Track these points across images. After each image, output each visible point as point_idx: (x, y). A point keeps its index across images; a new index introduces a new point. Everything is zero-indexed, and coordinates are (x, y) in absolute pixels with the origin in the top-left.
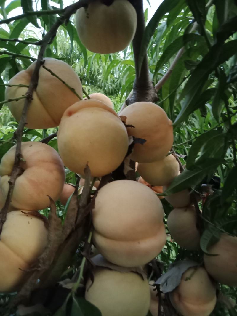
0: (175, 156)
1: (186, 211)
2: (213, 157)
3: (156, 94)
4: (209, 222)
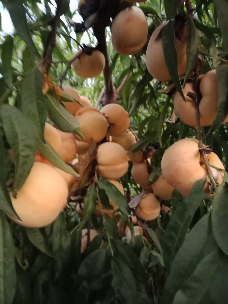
0: (132, 132)
1: (141, 164)
2: (153, 130)
3: (118, 96)
4: (154, 167)
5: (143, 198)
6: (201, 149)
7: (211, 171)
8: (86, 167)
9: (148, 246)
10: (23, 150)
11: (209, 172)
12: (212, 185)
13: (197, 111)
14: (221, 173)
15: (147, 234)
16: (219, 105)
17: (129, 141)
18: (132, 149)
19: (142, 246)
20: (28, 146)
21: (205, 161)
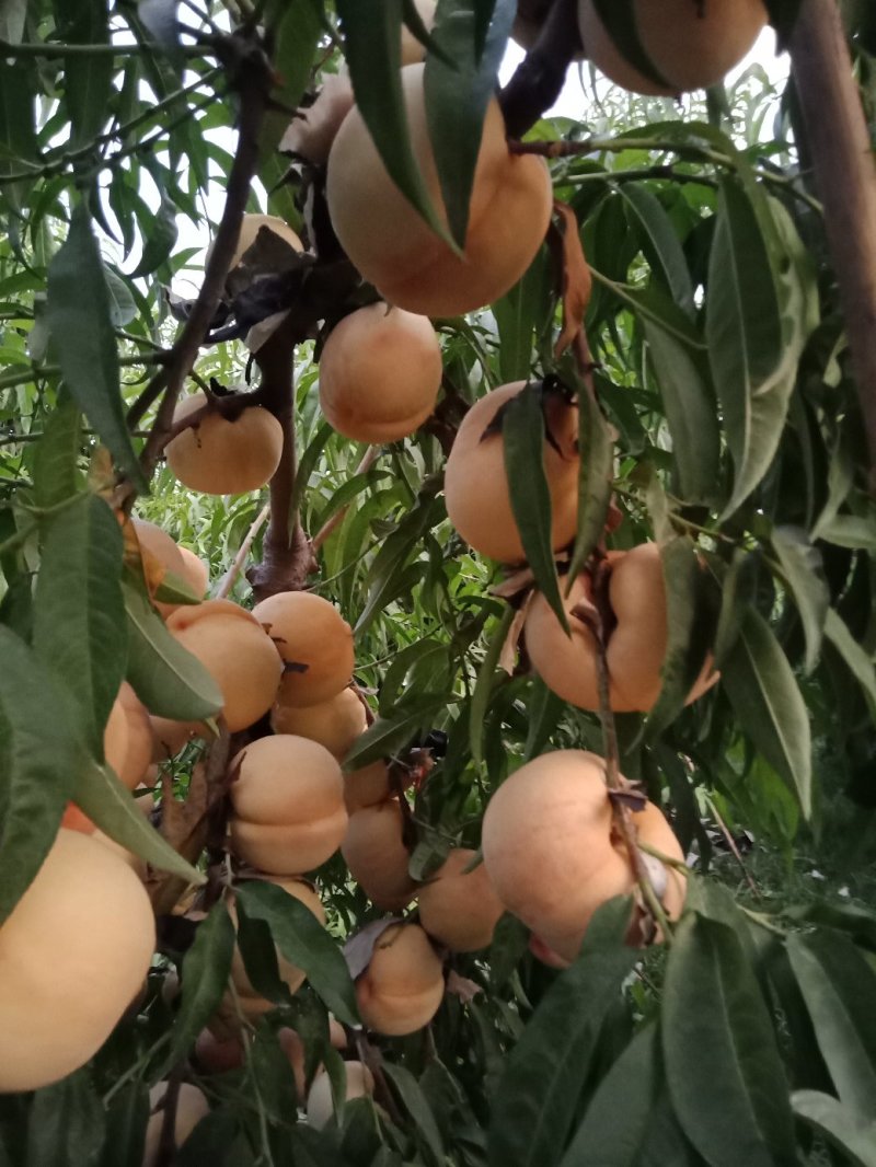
0: (356, 691)
1: (380, 809)
2: (431, 690)
3: (313, 558)
4: (427, 826)
5: (383, 947)
6: (613, 791)
7: (646, 868)
8: (189, 829)
9: (393, 1146)
10: (23, 790)
11: (640, 870)
12: (649, 917)
13: (601, 666)
14: (673, 875)
15: (388, 1093)
16: (668, 658)
17: (345, 723)
18: (352, 756)
19: (375, 1145)
20: (42, 775)
21: (625, 833)
